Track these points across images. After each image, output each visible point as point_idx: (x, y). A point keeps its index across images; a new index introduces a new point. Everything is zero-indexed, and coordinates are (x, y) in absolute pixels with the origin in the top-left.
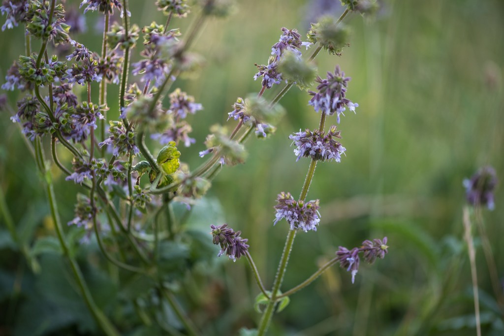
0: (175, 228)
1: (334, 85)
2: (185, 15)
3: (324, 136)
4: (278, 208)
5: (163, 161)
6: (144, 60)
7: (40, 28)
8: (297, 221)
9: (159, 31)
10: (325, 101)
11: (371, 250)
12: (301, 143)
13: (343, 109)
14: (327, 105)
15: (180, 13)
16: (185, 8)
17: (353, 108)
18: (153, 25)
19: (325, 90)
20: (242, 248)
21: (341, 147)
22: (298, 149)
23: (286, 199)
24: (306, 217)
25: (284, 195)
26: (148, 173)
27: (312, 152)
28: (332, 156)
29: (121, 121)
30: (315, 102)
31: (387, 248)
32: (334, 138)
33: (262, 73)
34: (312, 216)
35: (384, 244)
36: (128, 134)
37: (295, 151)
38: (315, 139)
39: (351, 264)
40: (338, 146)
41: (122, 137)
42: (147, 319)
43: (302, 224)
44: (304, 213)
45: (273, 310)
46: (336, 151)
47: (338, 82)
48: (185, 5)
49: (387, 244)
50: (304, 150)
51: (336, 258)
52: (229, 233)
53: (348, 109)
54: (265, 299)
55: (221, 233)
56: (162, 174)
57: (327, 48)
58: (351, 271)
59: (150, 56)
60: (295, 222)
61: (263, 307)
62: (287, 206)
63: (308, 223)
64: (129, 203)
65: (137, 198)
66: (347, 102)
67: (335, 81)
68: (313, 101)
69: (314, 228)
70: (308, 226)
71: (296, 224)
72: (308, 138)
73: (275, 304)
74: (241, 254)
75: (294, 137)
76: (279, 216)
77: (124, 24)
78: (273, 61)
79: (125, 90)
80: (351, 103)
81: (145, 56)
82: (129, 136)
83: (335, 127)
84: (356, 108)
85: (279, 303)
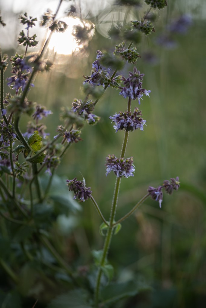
0: (42, 195)
1: (134, 79)
3: (132, 115)
4: (107, 165)
5: (32, 143)
6: (13, 76)
8: (121, 171)
10: (130, 91)
11: (169, 186)
12: (117, 121)
13: (141, 95)
14: (131, 93)
15: (33, 45)
16: (35, 42)
17: (147, 94)
18: (16, 55)
19: (129, 84)
20: (88, 193)
21: (143, 120)
22: (116, 125)
23: (112, 159)
24: (126, 168)
25: (110, 157)
26: (23, 152)
27: (125, 125)
28: (138, 126)
29: (3, 119)
30: (123, 92)
31: (179, 184)
32: (138, 116)
33: (88, 81)
34: (130, 167)
35: (177, 181)
36: (8, 126)
37: (114, 126)
38: (126, 117)
39: (158, 196)
40: (141, 120)
41: (5, 128)
42: (31, 257)
43: (124, 173)
44: (125, 165)
45: (112, 233)
46: (140, 124)
47: (137, 77)
49: (179, 181)
50: (120, 125)
51: (148, 194)
52: (79, 183)
53: (145, 95)
54: (106, 226)
55: (73, 183)
56: (32, 152)
57: (127, 59)
58: (158, 200)
59: (17, 73)
60: (119, 172)
61: (105, 231)
62: (113, 163)
63: (127, 172)
64: (12, 176)
65: (18, 170)
66: (143, 91)
67: (135, 77)
68: (122, 92)
69: (132, 175)
70: (128, 174)
71: (120, 173)
72: (121, 117)
73: (113, 229)
74: (87, 197)
75: (113, 118)
76: (109, 170)
78: (94, 72)
79: (3, 98)
80: (146, 91)
81: (14, 74)
82: (9, 127)
83: (138, 108)
84: (149, 93)
85: (115, 228)
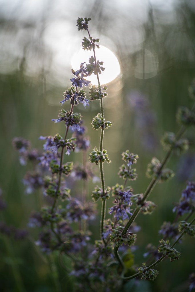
2: (135, 179)
6: (115, 206)
7: (54, 192)
9: (121, 188)
15: (132, 178)
16: (135, 175)
18: (117, 185)
29: (102, 240)
36: (106, 247)
41: (103, 249)
48: (135, 174)
59: (118, 203)
77: (102, 187)
81: (115, 204)
82: (107, 249)
